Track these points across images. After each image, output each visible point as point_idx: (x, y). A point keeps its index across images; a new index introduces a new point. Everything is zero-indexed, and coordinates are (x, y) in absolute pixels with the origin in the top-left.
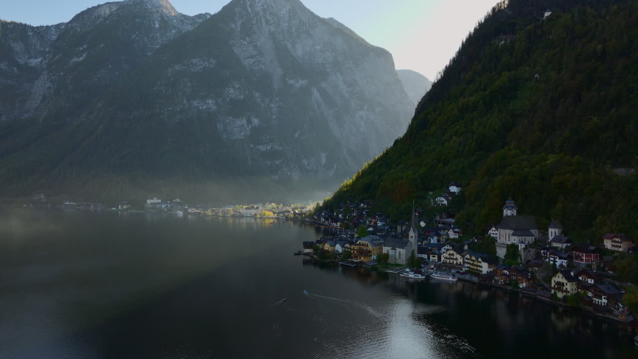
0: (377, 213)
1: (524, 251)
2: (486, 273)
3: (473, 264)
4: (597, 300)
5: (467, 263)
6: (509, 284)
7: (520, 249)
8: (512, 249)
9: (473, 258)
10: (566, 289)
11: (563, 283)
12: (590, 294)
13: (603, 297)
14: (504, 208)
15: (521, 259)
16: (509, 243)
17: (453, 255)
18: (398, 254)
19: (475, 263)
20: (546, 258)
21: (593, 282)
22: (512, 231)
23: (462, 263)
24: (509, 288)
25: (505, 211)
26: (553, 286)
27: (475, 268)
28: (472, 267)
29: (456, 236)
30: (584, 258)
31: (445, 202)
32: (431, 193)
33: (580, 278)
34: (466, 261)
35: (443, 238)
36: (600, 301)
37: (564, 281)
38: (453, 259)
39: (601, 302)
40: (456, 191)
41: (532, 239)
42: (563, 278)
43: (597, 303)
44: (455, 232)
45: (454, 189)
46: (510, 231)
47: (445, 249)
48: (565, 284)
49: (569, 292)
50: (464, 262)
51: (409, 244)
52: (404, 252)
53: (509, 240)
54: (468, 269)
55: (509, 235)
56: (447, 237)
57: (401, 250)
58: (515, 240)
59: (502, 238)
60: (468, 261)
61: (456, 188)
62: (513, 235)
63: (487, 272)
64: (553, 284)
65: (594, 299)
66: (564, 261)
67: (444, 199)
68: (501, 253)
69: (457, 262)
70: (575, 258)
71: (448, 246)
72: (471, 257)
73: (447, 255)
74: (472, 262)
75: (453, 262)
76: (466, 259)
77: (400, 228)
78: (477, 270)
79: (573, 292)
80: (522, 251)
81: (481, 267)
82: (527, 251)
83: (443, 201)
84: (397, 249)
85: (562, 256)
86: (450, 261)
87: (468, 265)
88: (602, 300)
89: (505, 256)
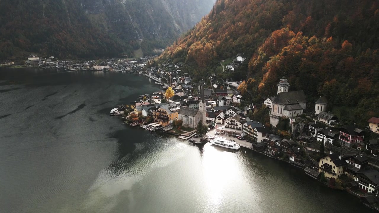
0: (185, 73)
1: (294, 125)
2: (260, 142)
3: (250, 132)
4: (363, 186)
5: (245, 129)
6: (280, 155)
7: (290, 123)
8: (284, 122)
9: (250, 127)
10: (334, 171)
11: (331, 166)
12: (356, 179)
13: (370, 185)
14: (278, 85)
15: (291, 131)
16: (281, 115)
17: (234, 122)
18: (189, 121)
19: (252, 131)
20: (314, 133)
21: (360, 167)
22: (284, 106)
23: (241, 128)
24: (280, 159)
25: (279, 87)
26: (320, 166)
27: (252, 135)
28: (249, 133)
29: (238, 101)
30: (350, 139)
31: (233, 69)
32: (223, 61)
33: (347, 162)
34: (244, 127)
35: (228, 102)
36: (366, 187)
37: (333, 165)
38: (234, 125)
39: (367, 189)
40: (241, 60)
41: (301, 112)
42: (331, 161)
43: (362, 188)
44: (237, 98)
45: (240, 59)
46: (282, 106)
47: (229, 112)
48: (333, 167)
49: (336, 174)
50: (243, 128)
51: (198, 112)
52: (195, 120)
53: (281, 113)
54: (246, 135)
55: (281, 109)
56: (231, 101)
57: (192, 118)
58: (286, 114)
59: (275, 111)
60: (246, 128)
61: (242, 58)
62: (285, 109)
63: (262, 140)
64: (321, 164)
65: (360, 184)
66: (330, 139)
67: (232, 67)
68: (274, 122)
69: (237, 127)
70: (341, 137)
71: (232, 110)
72: (249, 126)
73: (229, 121)
74: (249, 130)
75: (234, 127)
76: (245, 126)
77: (200, 87)
78: (253, 137)
79: (339, 174)
80: (292, 125)
81: (257, 136)
82: (296, 125)
83: (231, 68)
84: (189, 117)
85: (329, 134)
86: (231, 126)
87: (246, 131)
88: (368, 187)
89: (277, 126)
